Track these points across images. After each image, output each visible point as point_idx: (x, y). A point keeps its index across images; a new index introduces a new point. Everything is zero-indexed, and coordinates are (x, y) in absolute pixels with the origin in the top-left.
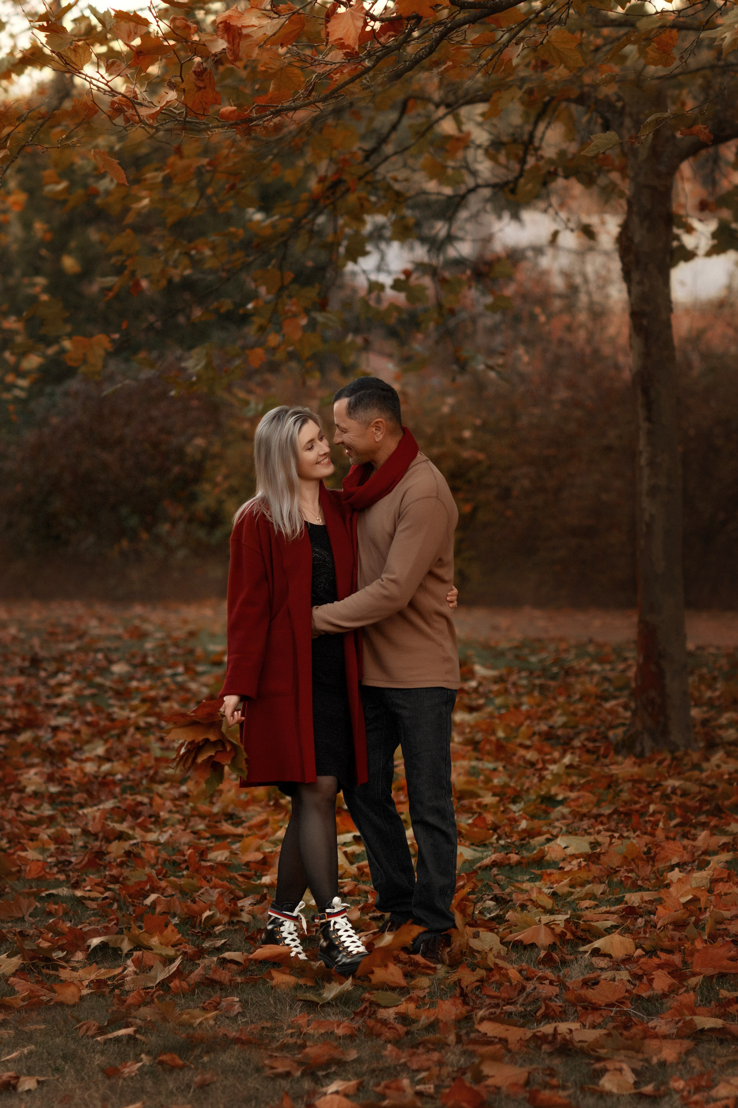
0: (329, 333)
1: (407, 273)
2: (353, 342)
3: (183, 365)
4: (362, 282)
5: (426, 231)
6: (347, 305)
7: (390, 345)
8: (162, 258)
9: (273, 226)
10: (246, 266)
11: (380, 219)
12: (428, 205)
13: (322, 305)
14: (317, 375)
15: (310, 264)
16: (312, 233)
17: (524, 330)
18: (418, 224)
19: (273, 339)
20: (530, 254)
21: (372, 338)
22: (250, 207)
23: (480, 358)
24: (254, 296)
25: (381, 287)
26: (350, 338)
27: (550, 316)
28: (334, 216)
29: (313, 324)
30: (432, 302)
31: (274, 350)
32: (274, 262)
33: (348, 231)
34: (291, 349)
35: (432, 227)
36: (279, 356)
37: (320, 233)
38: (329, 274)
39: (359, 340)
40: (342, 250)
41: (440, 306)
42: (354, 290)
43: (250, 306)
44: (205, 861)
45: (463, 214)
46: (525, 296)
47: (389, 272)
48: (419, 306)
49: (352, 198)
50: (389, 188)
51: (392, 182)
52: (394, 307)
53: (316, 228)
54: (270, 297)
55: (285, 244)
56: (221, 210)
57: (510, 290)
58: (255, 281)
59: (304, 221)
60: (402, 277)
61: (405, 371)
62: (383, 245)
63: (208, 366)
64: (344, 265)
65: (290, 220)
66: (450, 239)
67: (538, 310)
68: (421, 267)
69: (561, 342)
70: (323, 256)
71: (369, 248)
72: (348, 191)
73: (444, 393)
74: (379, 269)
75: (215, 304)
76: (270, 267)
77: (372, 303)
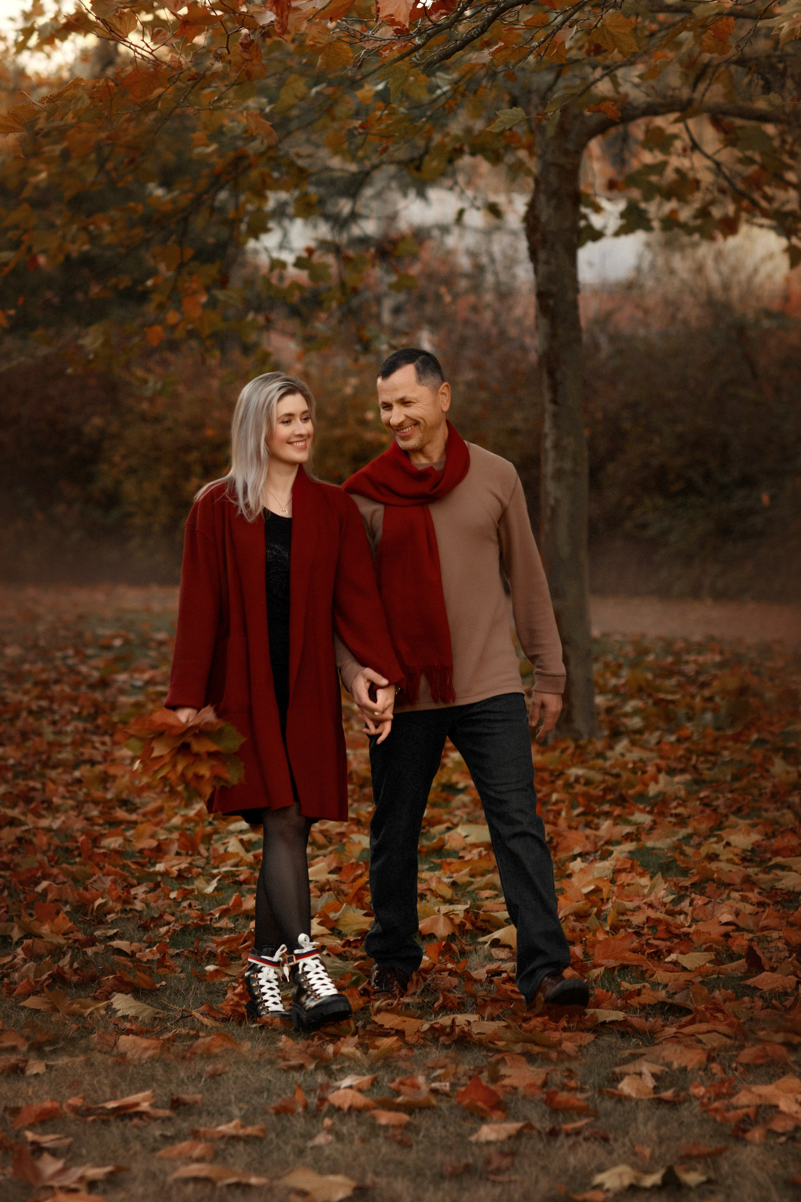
0: (231, 312)
1: (310, 251)
2: (254, 320)
3: (81, 342)
4: (263, 260)
5: (330, 208)
6: (249, 283)
7: (293, 325)
8: (60, 233)
9: (174, 201)
10: (146, 242)
11: (283, 196)
12: (332, 182)
13: (223, 282)
14: (217, 353)
15: (211, 240)
16: (213, 210)
17: (429, 310)
18: (321, 202)
19: (173, 317)
20: (436, 233)
21: (273, 316)
22: (152, 180)
23: (384, 337)
24: (153, 273)
25: (282, 265)
26: (251, 316)
27: (456, 297)
28: (235, 192)
29: (213, 303)
30: (334, 281)
31: (174, 327)
32: (174, 238)
33: (250, 207)
34: (190, 327)
35: (336, 204)
36: (179, 334)
37: (221, 210)
38: (231, 251)
39: (261, 319)
40: (243, 227)
41: (343, 285)
42: (256, 268)
43: (150, 283)
44: (98, 847)
45: (368, 192)
46: (430, 276)
47: (291, 250)
48: (322, 285)
49: (254, 174)
50: (292, 164)
51: (295, 158)
52: (296, 285)
53: (217, 204)
54: (170, 274)
55: (185, 219)
56: (120, 185)
57: (415, 270)
58: (154, 257)
59: (205, 197)
60: (305, 255)
61: (307, 351)
62: (286, 223)
63: (106, 343)
64: (245, 242)
65: (191, 195)
66: (354, 216)
67: (443, 290)
68: (324, 245)
69: (466, 322)
70: (225, 233)
71: (271, 224)
72: (250, 166)
73: (347, 373)
74: (282, 246)
75: (114, 281)
76: (169, 243)
77: (274, 281)
